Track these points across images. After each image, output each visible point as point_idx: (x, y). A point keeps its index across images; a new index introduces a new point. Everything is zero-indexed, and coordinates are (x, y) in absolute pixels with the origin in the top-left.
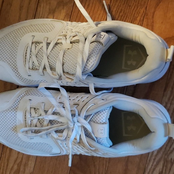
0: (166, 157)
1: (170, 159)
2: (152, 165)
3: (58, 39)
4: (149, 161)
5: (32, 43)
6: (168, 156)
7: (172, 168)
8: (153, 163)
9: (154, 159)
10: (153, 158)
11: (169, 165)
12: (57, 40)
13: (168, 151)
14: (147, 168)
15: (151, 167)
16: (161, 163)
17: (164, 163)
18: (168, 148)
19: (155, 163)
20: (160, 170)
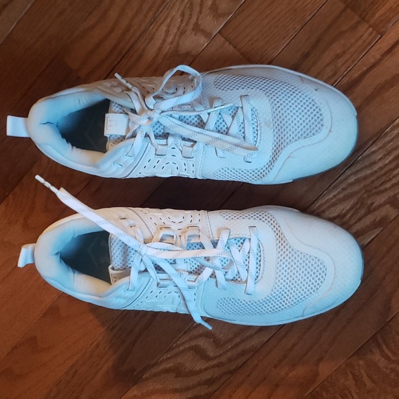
0: (365, 196)
1: (369, 202)
2: (335, 196)
3: (195, 281)
4: (335, 187)
5: (246, 281)
6: (369, 196)
7: (364, 219)
8: (338, 194)
9: (344, 189)
10: (344, 185)
11: (363, 212)
12: (197, 281)
13: (376, 188)
14: (324, 196)
15: (331, 199)
16: (352, 202)
17: (357, 203)
18: (376, 184)
19: (341, 196)
20: (343, 210)
